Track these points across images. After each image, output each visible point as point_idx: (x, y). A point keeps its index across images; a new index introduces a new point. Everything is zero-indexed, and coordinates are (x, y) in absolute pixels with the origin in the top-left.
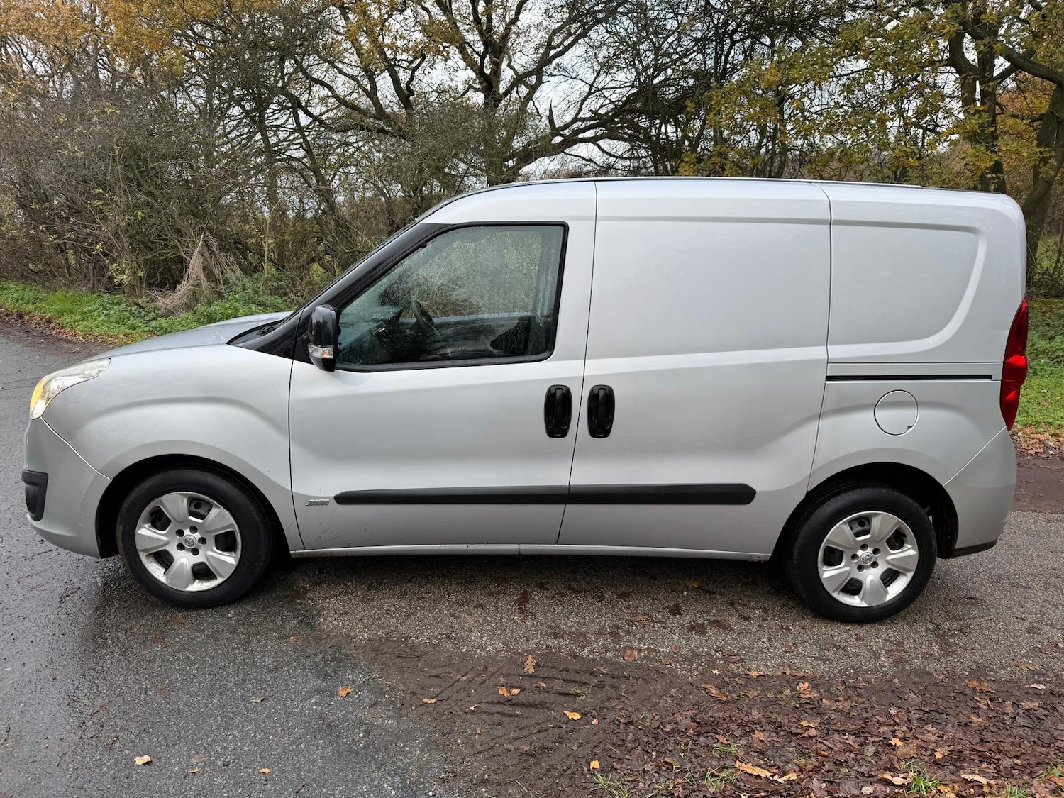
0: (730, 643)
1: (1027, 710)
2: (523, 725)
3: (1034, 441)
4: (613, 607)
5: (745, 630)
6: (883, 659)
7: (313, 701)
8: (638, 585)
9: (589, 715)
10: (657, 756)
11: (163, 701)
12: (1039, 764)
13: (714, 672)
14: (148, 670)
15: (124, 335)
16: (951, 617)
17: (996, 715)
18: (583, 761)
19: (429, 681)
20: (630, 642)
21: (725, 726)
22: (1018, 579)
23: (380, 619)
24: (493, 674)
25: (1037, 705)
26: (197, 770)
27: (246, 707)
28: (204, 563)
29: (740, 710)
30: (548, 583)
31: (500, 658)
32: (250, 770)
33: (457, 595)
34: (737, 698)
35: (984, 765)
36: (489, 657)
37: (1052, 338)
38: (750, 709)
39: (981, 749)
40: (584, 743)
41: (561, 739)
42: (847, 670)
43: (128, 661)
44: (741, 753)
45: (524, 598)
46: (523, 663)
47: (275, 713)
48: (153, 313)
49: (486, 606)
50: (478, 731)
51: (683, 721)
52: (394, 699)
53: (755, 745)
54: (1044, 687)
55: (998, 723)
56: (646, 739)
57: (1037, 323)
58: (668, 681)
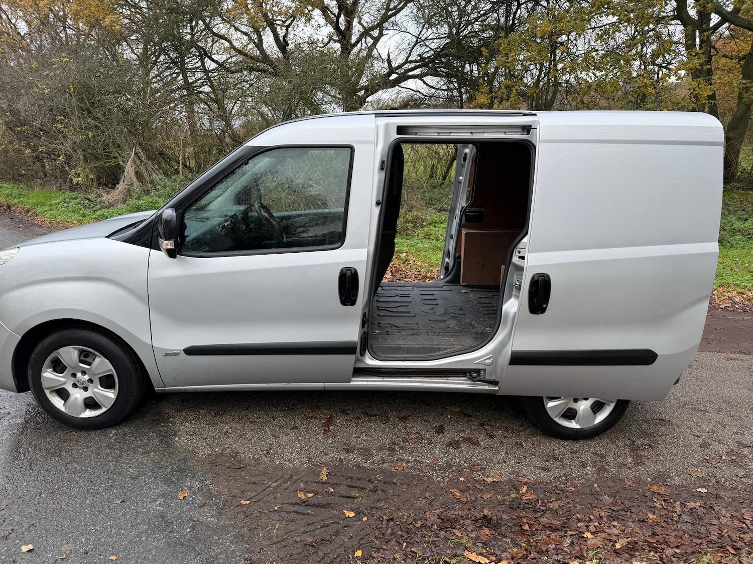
0: (476, 455)
1: (691, 509)
2: (311, 522)
3: (725, 297)
4: (394, 428)
5: (489, 445)
6: (589, 468)
7: (158, 503)
8: (416, 410)
9: (361, 513)
10: (407, 547)
11: (51, 502)
12: (693, 553)
13: (461, 479)
14: (45, 477)
15: (77, 221)
16: (644, 434)
17: (667, 513)
18: (350, 550)
19: (248, 487)
20: (402, 455)
21: (462, 522)
22: (699, 404)
23: (219, 438)
24: (296, 481)
25: (699, 505)
26: (64, 557)
27: (109, 507)
28: (92, 397)
29: (475, 509)
30: (349, 409)
31: (303, 469)
32: (102, 557)
33: (280, 420)
34: (474, 499)
35: (652, 553)
36: (295, 468)
37: (746, 220)
38: (483, 508)
39: (651, 541)
40: (354, 536)
41: (337, 533)
42: (560, 477)
43: (33, 470)
44: (470, 545)
45: (330, 421)
46: (319, 472)
47: (129, 512)
48: (99, 205)
49: (299, 428)
50: (277, 527)
51: (432, 518)
52: (218, 501)
53: (482, 537)
54: (706, 491)
55: (668, 518)
56: (400, 533)
57: (736, 209)
58: (426, 486)
